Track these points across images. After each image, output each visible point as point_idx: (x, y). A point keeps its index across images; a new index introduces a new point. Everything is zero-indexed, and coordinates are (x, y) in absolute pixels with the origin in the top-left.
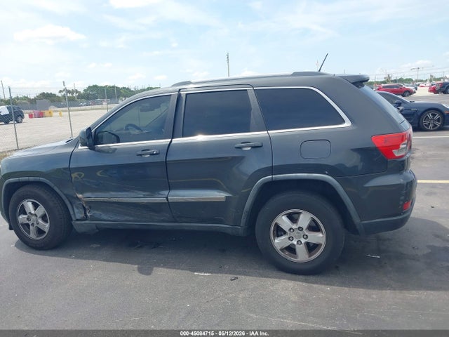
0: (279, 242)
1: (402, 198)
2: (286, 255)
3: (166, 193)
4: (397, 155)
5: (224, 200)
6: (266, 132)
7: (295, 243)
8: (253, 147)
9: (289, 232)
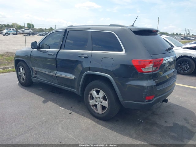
0: (92, 102)
1: (144, 93)
2: (94, 108)
3: (56, 72)
4: (143, 71)
5: (73, 79)
6: (91, 51)
7: (97, 104)
8: (85, 57)
9: (95, 98)
